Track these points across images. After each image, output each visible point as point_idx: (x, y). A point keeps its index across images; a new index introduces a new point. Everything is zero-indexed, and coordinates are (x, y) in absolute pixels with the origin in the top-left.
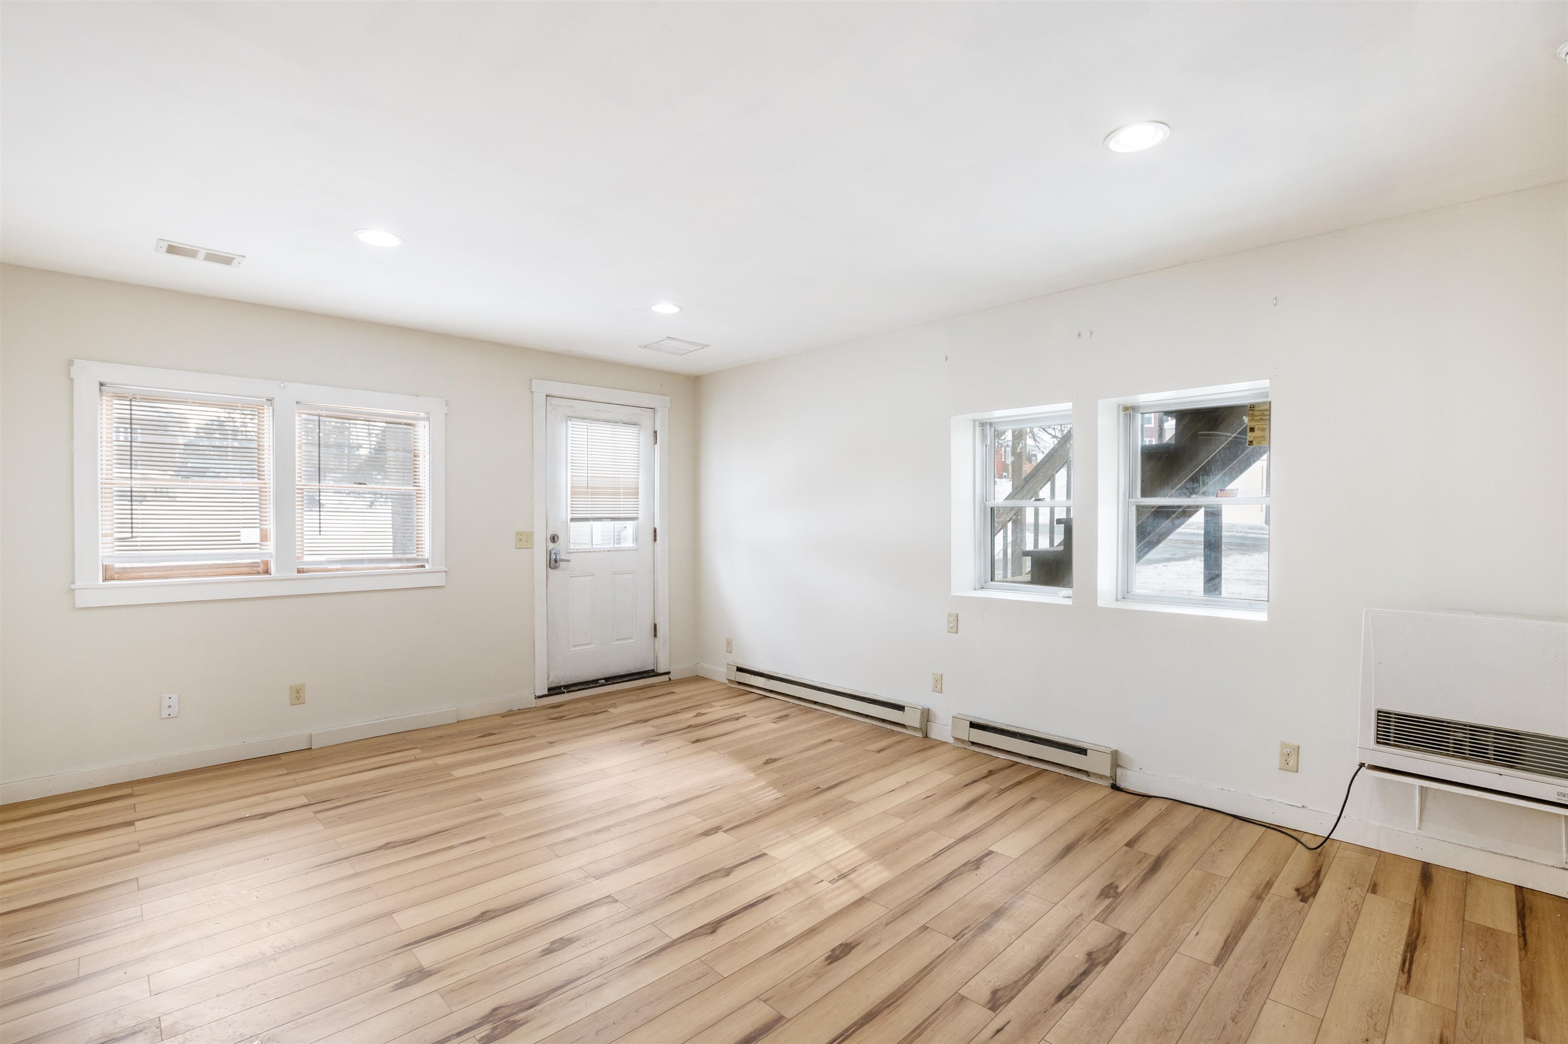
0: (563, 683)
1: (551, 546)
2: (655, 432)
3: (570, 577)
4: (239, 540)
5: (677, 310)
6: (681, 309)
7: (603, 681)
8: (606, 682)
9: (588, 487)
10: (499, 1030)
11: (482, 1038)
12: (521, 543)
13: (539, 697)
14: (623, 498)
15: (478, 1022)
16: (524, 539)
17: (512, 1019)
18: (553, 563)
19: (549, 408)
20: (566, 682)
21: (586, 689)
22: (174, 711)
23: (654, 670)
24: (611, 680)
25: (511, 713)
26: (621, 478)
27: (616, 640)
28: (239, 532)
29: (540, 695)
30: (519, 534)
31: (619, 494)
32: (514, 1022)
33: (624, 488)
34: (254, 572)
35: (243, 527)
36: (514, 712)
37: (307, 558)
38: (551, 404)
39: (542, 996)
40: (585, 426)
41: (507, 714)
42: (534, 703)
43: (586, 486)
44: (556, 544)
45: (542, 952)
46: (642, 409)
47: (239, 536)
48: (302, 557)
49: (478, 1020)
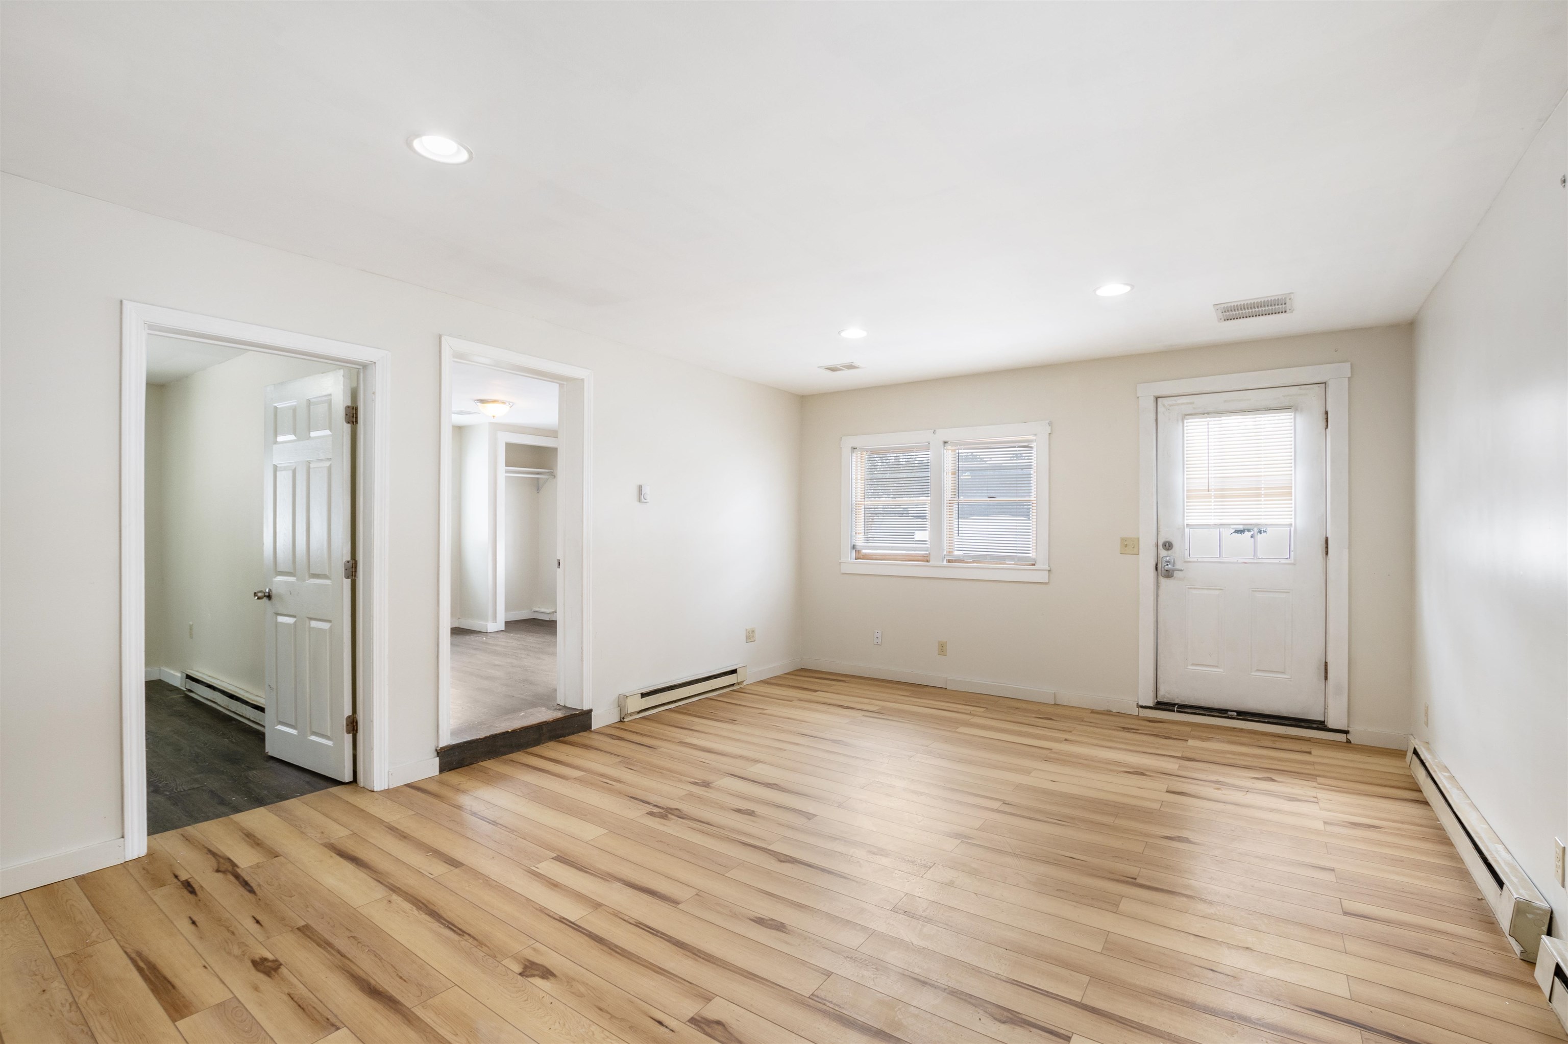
0: (1177, 701)
1: (1163, 553)
2: (1327, 413)
3: (1189, 588)
4: (914, 538)
5: (1128, 288)
6: (1133, 287)
7: (1235, 714)
8: (1237, 715)
9: (1208, 489)
12: (1126, 548)
13: (1142, 707)
14: (1265, 500)
16: (1129, 546)
18: (1164, 571)
19: (1160, 409)
20: (1181, 701)
21: (1204, 715)
22: (879, 641)
23: (1324, 722)
24: (1243, 715)
25: (1109, 713)
26: (1261, 476)
27: (1257, 670)
28: (914, 533)
29: (1144, 705)
30: (1123, 540)
31: (1259, 495)
33: (1266, 488)
34: (925, 560)
35: (916, 530)
36: (1111, 713)
37: (956, 553)
38: (1164, 406)
40: (1206, 421)
41: (1104, 712)
42: (1135, 711)
43: (1207, 488)
44: (1170, 552)
46: (1302, 386)
47: (913, 535)
48: (952, 552)
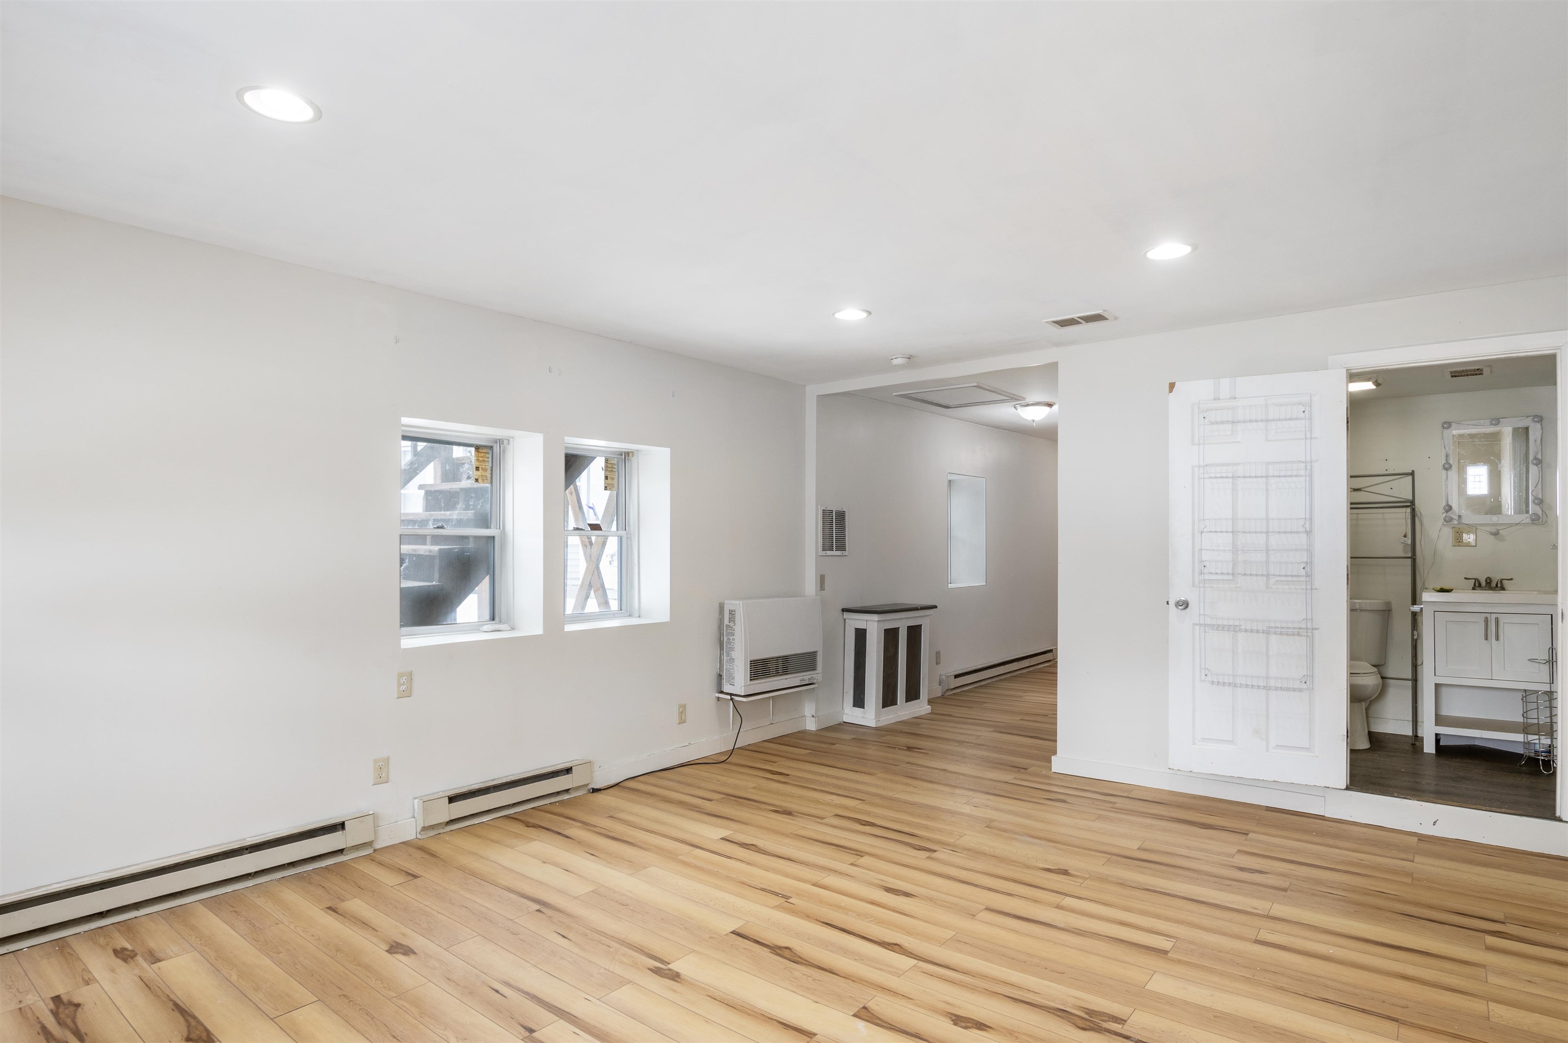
10: (1104, 1018)
11: (1120, 1024)
15: (1106, 1033)
17: (1086, 1017)
32: (1087, 1013)
39: (1047, 1009)
45: (985, 1030)
49: (1105, 1034)
